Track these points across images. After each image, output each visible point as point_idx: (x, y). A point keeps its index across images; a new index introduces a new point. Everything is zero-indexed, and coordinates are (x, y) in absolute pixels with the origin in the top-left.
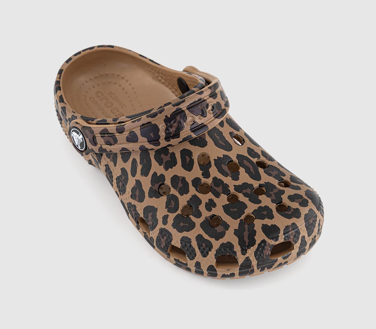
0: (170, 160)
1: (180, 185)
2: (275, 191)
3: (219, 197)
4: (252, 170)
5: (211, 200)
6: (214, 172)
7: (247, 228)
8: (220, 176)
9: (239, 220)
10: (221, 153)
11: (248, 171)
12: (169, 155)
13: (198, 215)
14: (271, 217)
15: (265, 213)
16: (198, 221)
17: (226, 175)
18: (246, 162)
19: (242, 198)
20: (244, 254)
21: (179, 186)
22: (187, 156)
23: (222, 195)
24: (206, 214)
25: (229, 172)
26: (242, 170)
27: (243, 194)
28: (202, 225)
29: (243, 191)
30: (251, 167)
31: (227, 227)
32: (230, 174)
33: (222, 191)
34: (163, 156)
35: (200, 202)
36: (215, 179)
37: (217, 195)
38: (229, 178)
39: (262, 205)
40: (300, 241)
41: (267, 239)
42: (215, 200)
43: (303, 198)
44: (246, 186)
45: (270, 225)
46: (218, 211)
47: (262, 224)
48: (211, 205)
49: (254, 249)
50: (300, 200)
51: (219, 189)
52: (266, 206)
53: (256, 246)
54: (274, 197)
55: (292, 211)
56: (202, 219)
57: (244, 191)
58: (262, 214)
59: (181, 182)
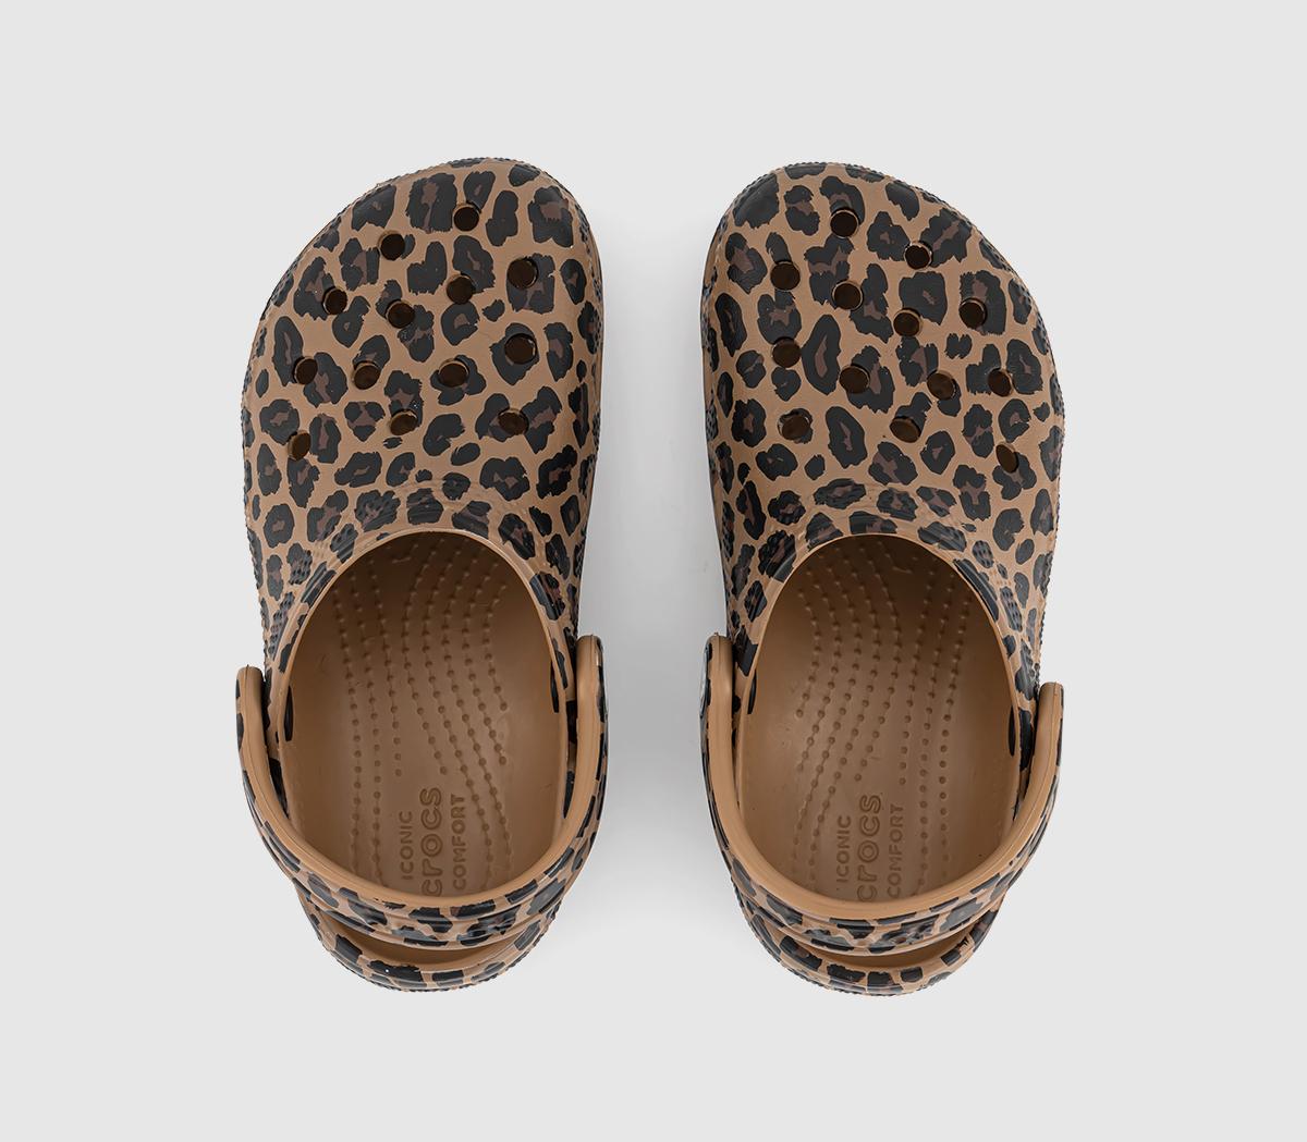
1: (980, 432)
2: (822, 268)
3: (933, 345)
4: (823, 347)
5: (951, 353)
6: (903, 394)
7: (940, 241)
8: (898, 379)
9: (937, 270)
10: (862, 415)
11: (834, 349)
13: (991, 352)
14: (883, 218)
15: (885, 236)
16: (1001, 342)
17: (885, 374)
18: (822, 370)
19: (895, 306)
21: (983, 431)
22: (936, 456)
23: (923, 344)
24: (980, 341)
25: (874, 374)
26: (844, 361)
27: (885, 312)
28: (1000, 330)
29: (879, 318)
30: (819, 356)
31: (966, 280)
32: (876, 368)
33: (918, 351)
35: (971, 369)
36: (912, 382)
37: (931, 351)
38: (883, 362)
39: (874, 258)
42: (942, 347)
43: (789, 209)
44: (864, 326)
45: (898, 206)
46: (953, 323)
47: (909, 220)
48: (958, 347)
50: (800, 206)
51: (918, 358)
52: (871, 249)
54: (839, 256)
55: (835, 197)
56: (991, 339)
57: (878, 316)
58: (891, 239)
59: (974, 432)
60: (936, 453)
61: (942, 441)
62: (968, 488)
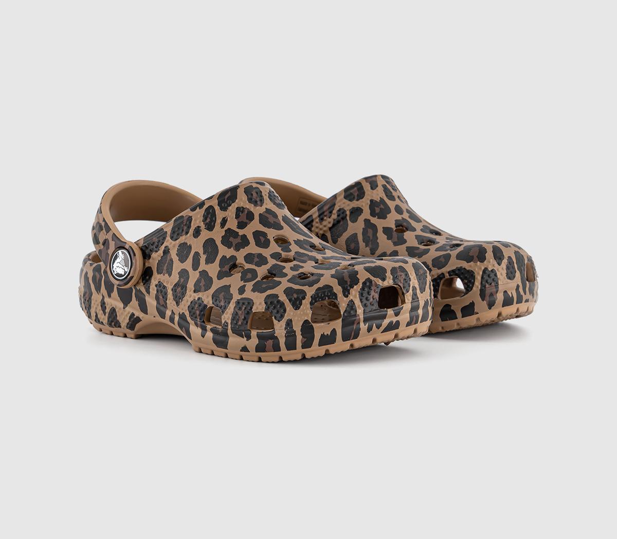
0: (240, 241)
1: (256, 260)
5: (296, 265)
9: (334, 269)
12: (239, 238)
13: (283, 275)
20: (347, 296)
22: (260, 237)
34: (231, 239)
35: (283, 267)
40: (411, 291)
41: (372, 278)
48: (297, 268)
49: (357, 288)
53: (360, 285)
59: (257, 257)
60: (262, 239)
61: (265, 244)
62: (239, 240)
